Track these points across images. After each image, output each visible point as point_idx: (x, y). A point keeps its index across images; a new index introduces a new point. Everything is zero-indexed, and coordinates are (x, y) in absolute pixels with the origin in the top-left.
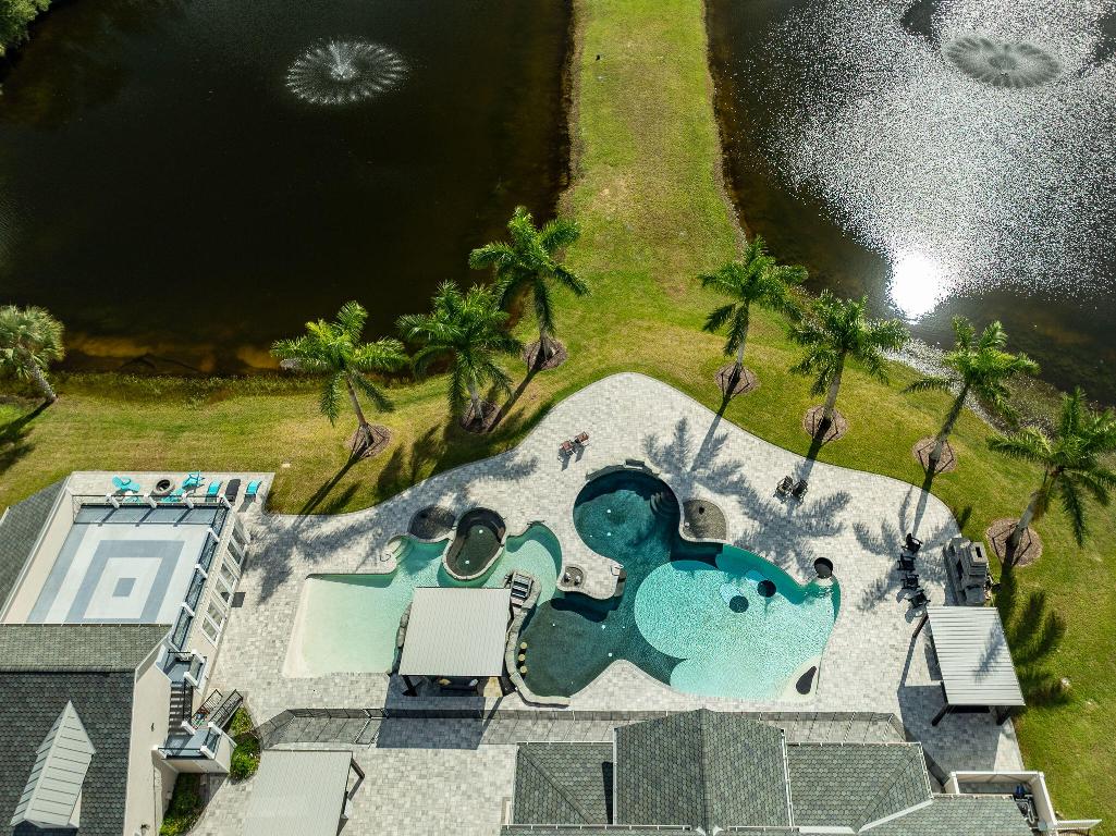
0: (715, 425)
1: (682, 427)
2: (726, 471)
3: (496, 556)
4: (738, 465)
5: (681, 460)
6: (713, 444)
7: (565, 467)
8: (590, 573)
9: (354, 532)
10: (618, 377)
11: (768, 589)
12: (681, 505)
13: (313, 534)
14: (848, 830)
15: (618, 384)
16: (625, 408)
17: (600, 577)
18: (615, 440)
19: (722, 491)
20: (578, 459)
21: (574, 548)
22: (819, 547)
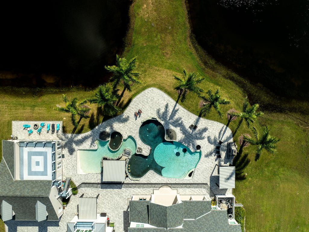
0: (175, 106)
1: (167, 106)
2: (177, 121)
3: (121, 145)
4: (180, 119)
5: (166, 117)
6: (175, 112)
7: (136, 119)
8: (143, 149)
9: (86, 138)
10: (150, 89)
11: (185, 151)
12: (165, 131)
13: (76, 139)
14: (194, 219)
15: (149, 92)
16: (151, 100)
17: (146, 150)
18: (149, 111)
19: (176, 126)
20: (139, 117)
21: (140, 143)
22: (198, 142)
